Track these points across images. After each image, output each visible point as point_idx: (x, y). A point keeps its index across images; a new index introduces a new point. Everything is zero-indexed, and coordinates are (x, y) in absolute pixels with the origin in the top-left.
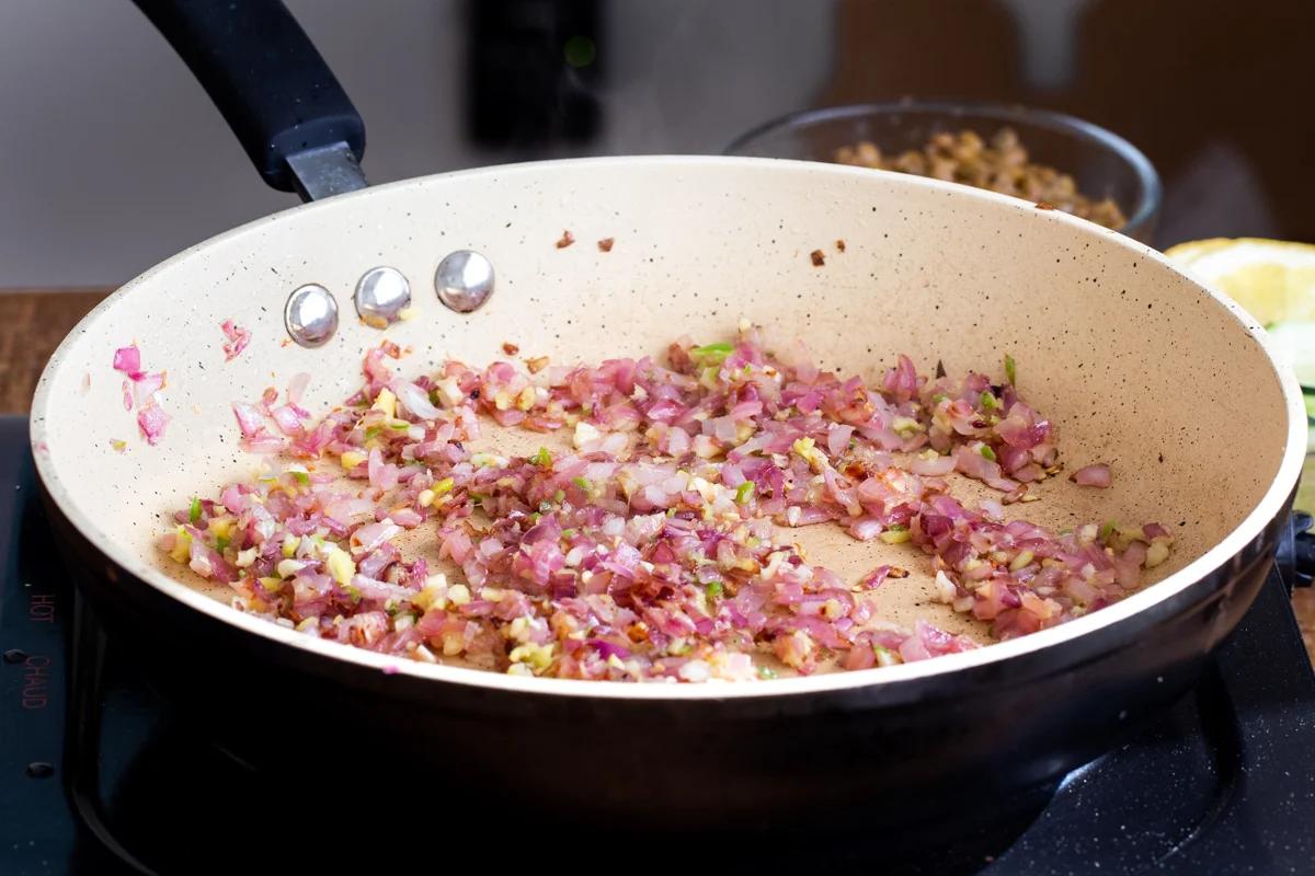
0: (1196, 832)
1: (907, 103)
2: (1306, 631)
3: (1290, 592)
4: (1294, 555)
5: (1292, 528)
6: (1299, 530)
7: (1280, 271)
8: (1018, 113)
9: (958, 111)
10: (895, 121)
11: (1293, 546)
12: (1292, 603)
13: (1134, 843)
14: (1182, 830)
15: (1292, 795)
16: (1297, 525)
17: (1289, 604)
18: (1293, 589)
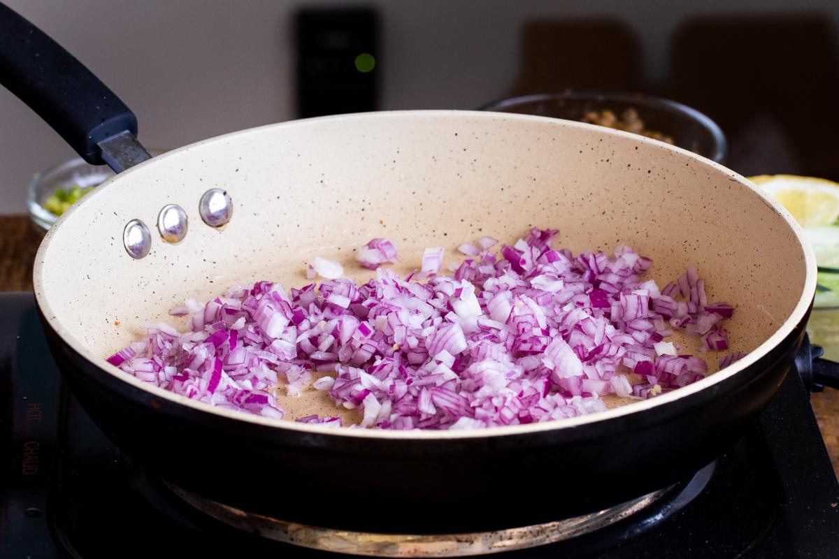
0: (752, 544)
1: (568, 93)
2: (820, 419)
3: (809, 395)
4: (811, 372)
5: (810, 356)
6: (814, 357)
7: (800, 195)
8: (638, 98)
9: (601, 98)
10: (561, 104)
11: (811, 367)
12: (811, 402)
13: (714, 552)
14: (744, 543)
15: (812, 521)
16: (813, 354)
17: (809, 402)
18: (811, 393)
